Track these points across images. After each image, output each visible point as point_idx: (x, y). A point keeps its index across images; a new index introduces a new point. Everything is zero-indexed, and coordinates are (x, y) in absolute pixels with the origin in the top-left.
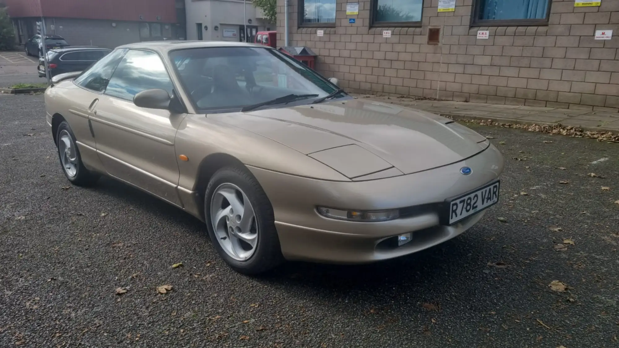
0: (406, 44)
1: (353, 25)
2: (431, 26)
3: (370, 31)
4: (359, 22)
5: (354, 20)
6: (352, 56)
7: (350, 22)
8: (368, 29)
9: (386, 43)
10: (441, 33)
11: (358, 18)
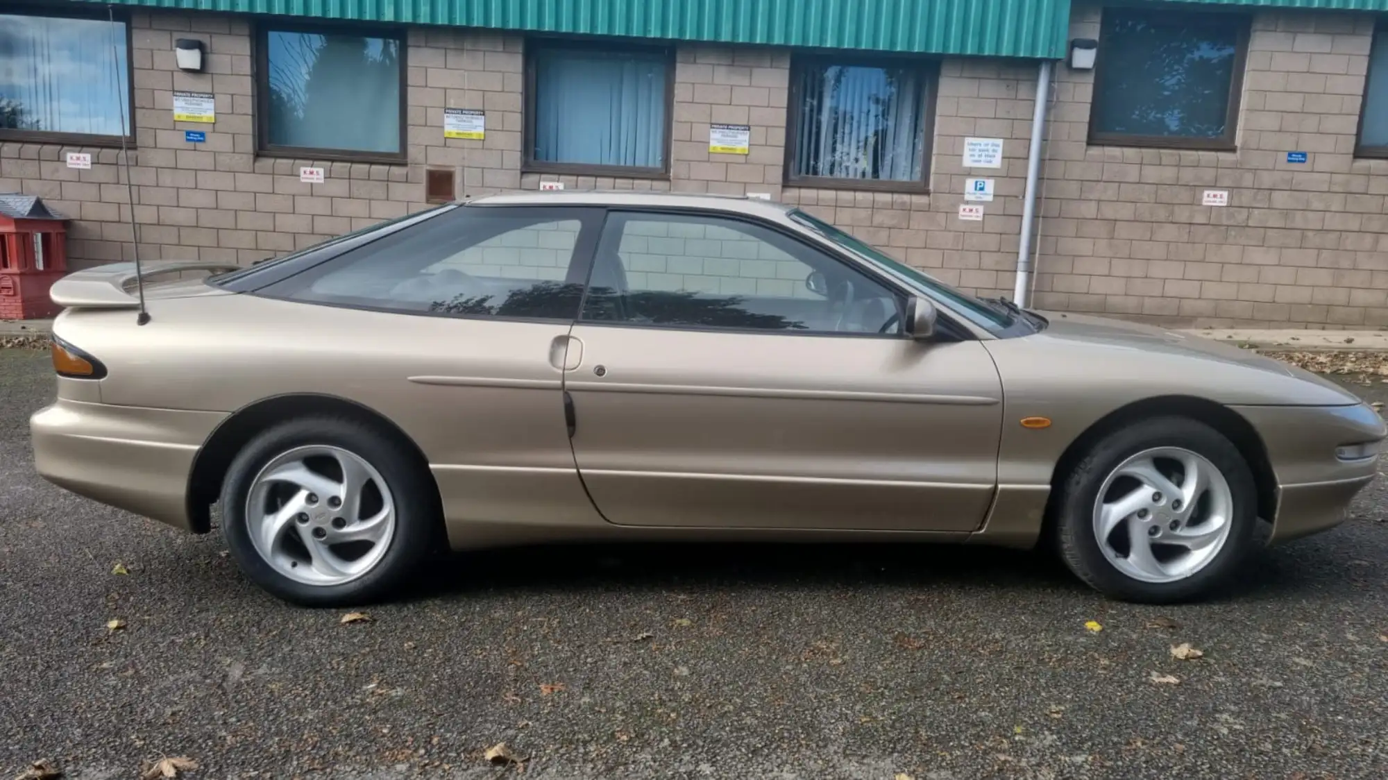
0: (370, 200)
1: (198, 148)
2: (430, 165)
3: (256, 164)
4: (215, 142)
5: (202, 135)
6: (203, 222)
7: (188, 140)
8: (251, 161)
9: (312, 195)
10: (457, 180)
11: (214, 131)
